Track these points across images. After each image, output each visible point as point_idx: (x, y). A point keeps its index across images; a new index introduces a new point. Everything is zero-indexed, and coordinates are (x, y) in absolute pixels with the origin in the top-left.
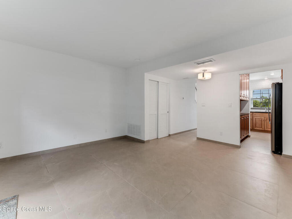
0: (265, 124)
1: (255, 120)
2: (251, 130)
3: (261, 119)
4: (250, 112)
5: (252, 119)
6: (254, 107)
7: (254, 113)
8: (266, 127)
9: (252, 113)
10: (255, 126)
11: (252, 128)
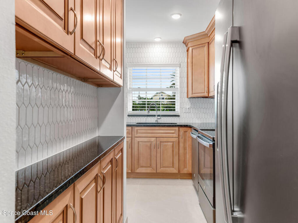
0: (158, 155)
1: (136, 146)
2: (129, 176)
3: (149, 144)
4: (128, 126)
5: (131, 146)
6: (133, 110)
7: (136, 128)
8: (159, 166)
9: (130, 128)
10: (136, 162)
11: (130, 171)
